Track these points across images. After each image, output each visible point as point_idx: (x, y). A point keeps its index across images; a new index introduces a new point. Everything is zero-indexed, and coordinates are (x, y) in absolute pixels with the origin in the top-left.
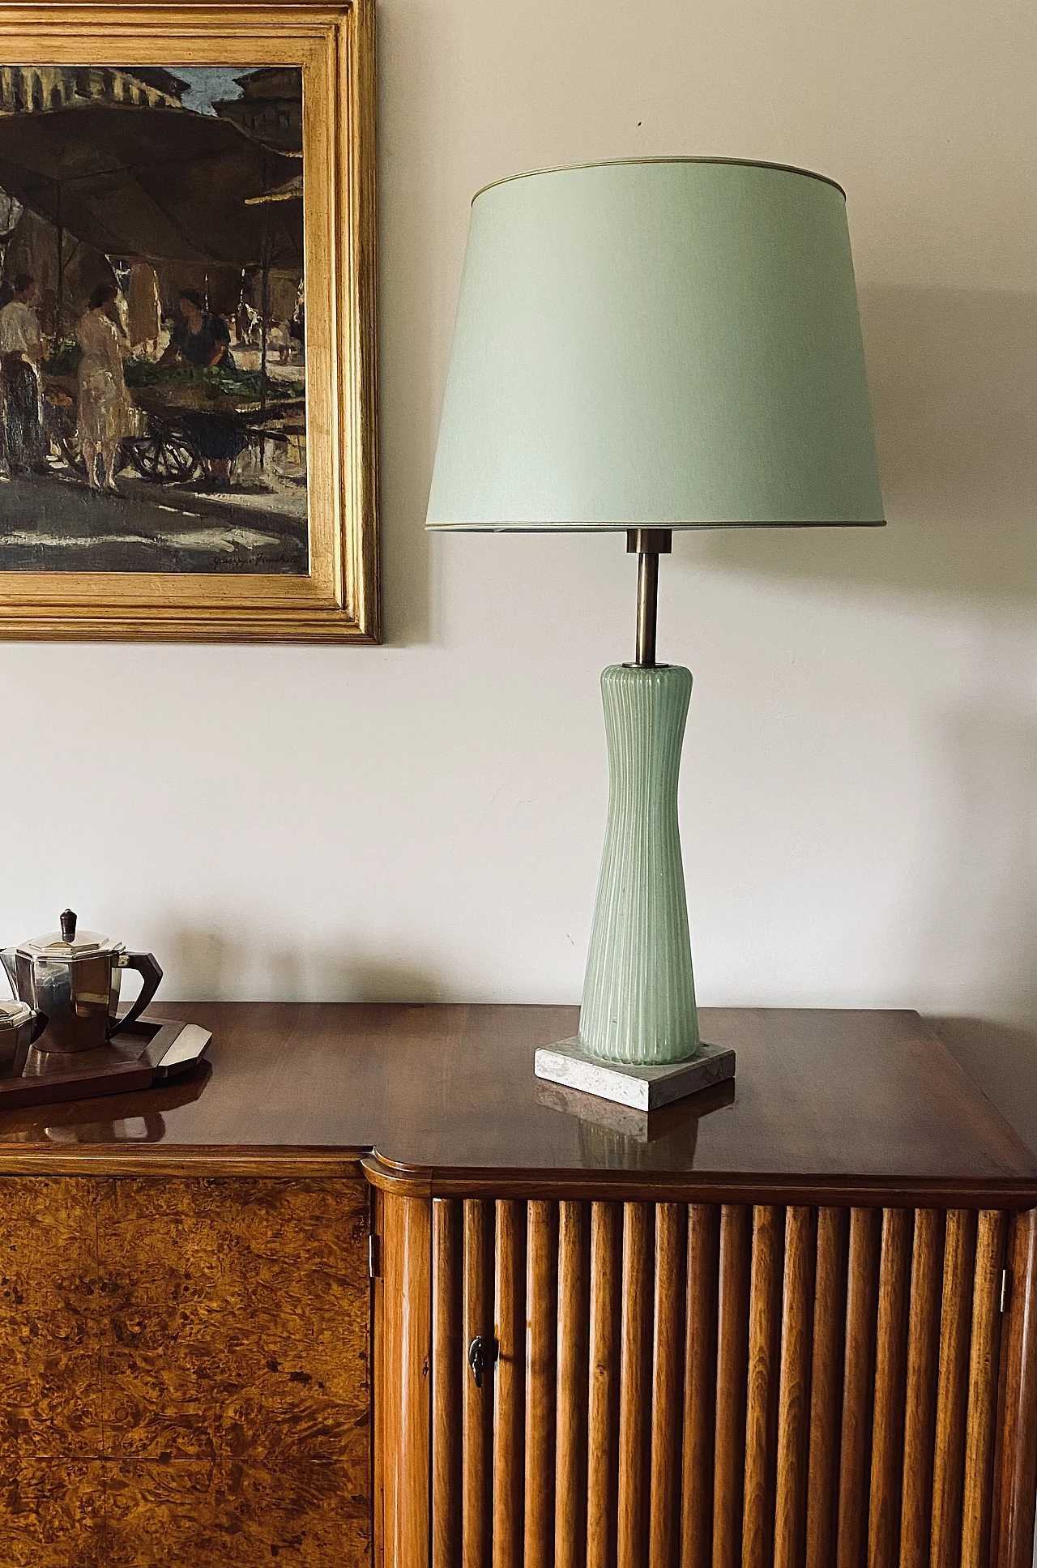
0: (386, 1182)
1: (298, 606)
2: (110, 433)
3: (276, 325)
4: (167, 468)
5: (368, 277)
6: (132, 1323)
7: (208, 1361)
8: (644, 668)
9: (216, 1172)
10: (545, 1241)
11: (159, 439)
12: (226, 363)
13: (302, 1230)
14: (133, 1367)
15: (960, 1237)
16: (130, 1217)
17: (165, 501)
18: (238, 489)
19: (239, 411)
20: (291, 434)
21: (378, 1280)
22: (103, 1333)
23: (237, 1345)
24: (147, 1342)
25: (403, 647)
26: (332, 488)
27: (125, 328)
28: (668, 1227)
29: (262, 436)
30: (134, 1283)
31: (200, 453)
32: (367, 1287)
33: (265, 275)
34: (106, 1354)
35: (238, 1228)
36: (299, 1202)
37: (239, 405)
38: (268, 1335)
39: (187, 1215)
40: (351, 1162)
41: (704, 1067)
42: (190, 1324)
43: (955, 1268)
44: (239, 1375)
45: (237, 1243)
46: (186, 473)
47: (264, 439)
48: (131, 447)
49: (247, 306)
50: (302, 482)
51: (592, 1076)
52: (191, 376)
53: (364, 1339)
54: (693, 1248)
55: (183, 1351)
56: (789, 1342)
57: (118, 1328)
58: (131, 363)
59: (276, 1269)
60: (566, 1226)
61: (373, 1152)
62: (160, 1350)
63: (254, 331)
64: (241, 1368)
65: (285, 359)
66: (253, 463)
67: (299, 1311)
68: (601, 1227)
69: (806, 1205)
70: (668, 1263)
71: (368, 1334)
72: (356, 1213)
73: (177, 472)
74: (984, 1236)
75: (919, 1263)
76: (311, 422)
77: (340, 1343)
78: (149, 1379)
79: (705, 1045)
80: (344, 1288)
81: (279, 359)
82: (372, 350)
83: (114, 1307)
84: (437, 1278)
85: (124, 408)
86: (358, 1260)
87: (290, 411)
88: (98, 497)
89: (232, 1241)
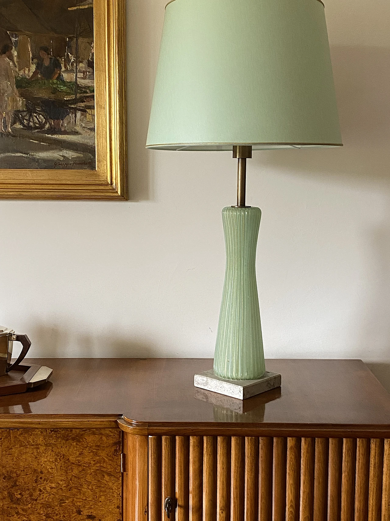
0: (128, 429)
1: (90, 184)
2: (9, 108)
3: (82, 62)
4: (34, 123)
5: (122, 41)
6: (17, 493)
7: (50, 510)
8: (241, 207)
9: (54, 426)
10: (197, 454)
11: (30, 111)
12: (60, 78)
13: (92, 451)
14: (17, 513)
15: (377, 451)
16: (16, 446)
17: (34, 138)
18: (65, 133)
19: (65, 99)
20: (88, 109)
21: (125, 473)
22: (4, 498)
23: (63, 503)
24: (24, 502)
25: (137, 202)
26: (106, 132)
27: (16, 63)
28: (251, 448)
29: (76, 110)
30: (18, 476)
31: (48, 117)
32: (120, 476)
33: (77, 40)
34: (5, 508)
35: (64, 451)
36: (90, 439)
37: (66, 96)
38: (77, 498)
39: (41, 445)
40: (113, 421)
41: (267, 381)
42: (43, 494)
43: (375, 465)
44: (64, 516)
45: (64, 458)
46: (42, 126)
47: (76, 111)
48: (18, 115)
49: (69, 53)
50: (93, 130)
51: (218, 385)
52: (45, 84)
53: (119, 500)
54: (262, 457)
55: (39, 506)
56: (303, 499)
57: (11, 495)
58: (18, 78)
59: (80, 469)
60: (207, 448)
61: (123, 417)
62: (29, 506)
63: (72, 64)
64: (65, 513)
65: (86, 77)
66: (72, 122)
67: (90, 487)
68: (222, 448)
69: (309, 437)
70: (251, 463)
71: (121, 498)
72: (115, 444)
73: (38, 126)
74: (387, 450)
75: (359, 462)
76: (97, 104)
77: (108, 501)
78: (25, 518)
79: (268, 372)
80: (110, 477)
81: (83, 76)
82: (123, 72)
83: (9, 487)
84: (150, 471)
85: (15, 98)
86: (116, 465)
87: (87, 99)
88: (4, 136)
89: (61, 457)
